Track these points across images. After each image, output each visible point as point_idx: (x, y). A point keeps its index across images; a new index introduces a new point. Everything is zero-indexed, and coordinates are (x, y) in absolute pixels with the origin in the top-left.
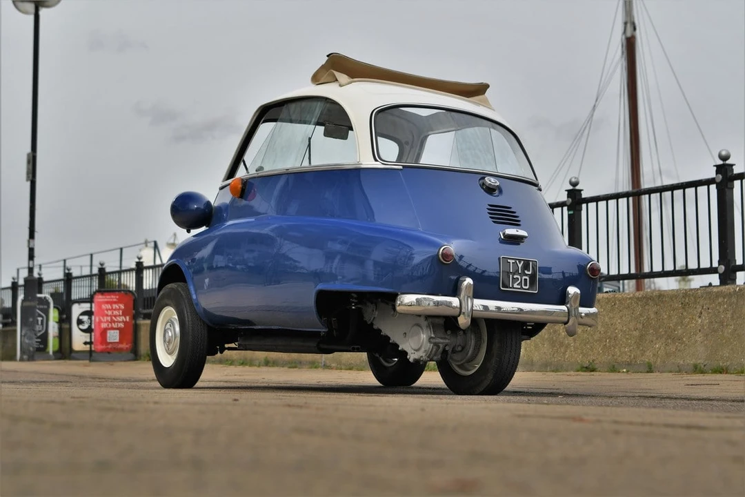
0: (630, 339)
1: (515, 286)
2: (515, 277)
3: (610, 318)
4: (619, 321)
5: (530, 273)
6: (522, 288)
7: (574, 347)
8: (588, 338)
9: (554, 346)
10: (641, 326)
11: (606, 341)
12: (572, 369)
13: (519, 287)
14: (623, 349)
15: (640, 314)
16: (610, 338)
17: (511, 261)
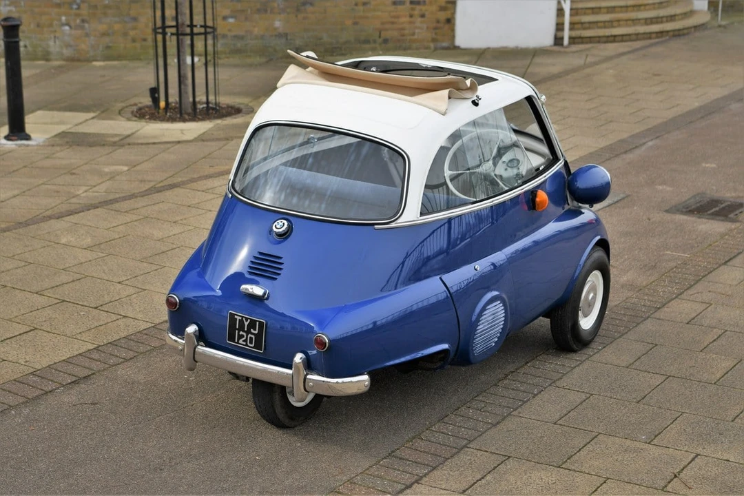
1: (241, 341)
2: (241, 333)
5: (256, 332)
6: (247, 345)
13: (245, 343)
17: (238, 318)
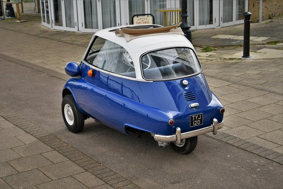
1: (195, 124)
2: (195, 121)
5: (200, 118)
6: (197, 125)
17: (193, 117)
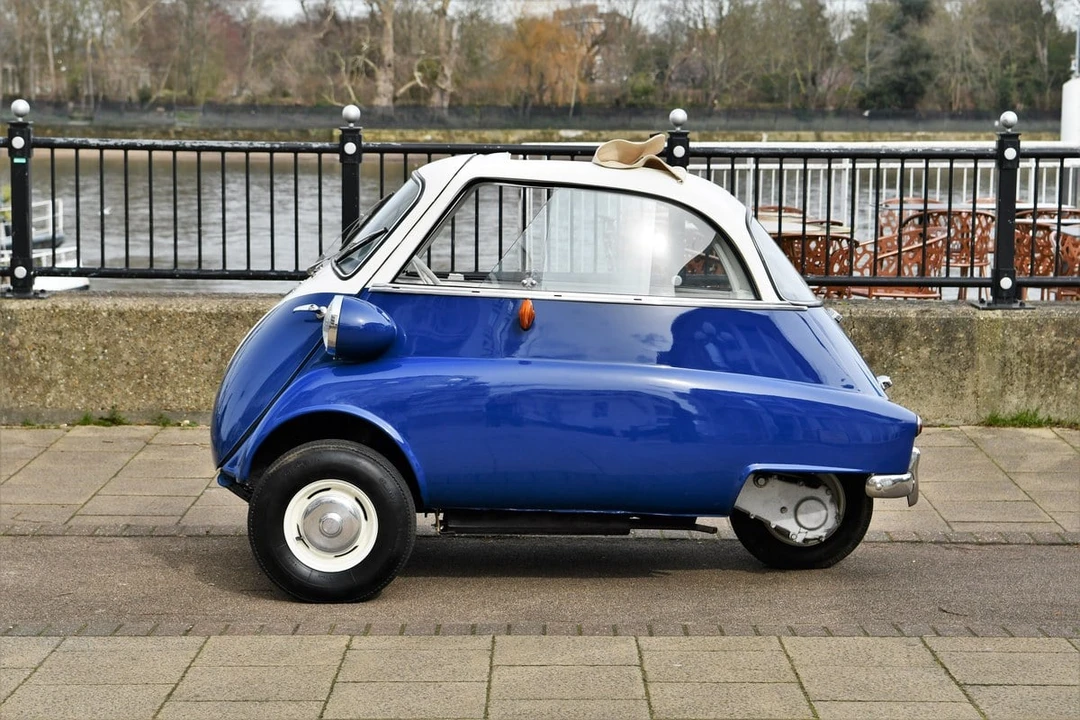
0: (196, 375)
3: (149, 342)
4: (169, 347)
7: (66, 385)
8: (100, 372)
9: (18, 383)
10: (218, 356)
11: (142, 378)
12: (63, 421)
14: (180, 391)
15: (215, 339)
16: (150, 372)
